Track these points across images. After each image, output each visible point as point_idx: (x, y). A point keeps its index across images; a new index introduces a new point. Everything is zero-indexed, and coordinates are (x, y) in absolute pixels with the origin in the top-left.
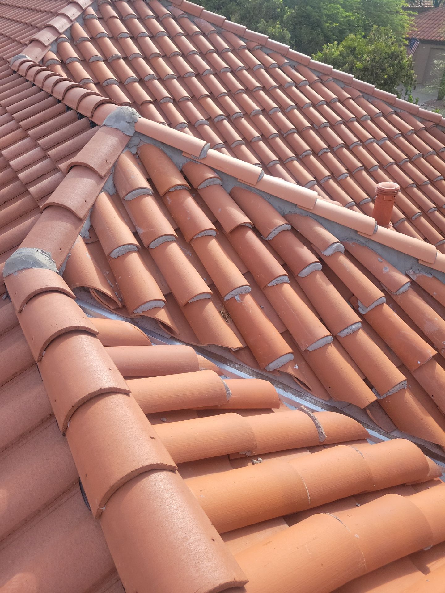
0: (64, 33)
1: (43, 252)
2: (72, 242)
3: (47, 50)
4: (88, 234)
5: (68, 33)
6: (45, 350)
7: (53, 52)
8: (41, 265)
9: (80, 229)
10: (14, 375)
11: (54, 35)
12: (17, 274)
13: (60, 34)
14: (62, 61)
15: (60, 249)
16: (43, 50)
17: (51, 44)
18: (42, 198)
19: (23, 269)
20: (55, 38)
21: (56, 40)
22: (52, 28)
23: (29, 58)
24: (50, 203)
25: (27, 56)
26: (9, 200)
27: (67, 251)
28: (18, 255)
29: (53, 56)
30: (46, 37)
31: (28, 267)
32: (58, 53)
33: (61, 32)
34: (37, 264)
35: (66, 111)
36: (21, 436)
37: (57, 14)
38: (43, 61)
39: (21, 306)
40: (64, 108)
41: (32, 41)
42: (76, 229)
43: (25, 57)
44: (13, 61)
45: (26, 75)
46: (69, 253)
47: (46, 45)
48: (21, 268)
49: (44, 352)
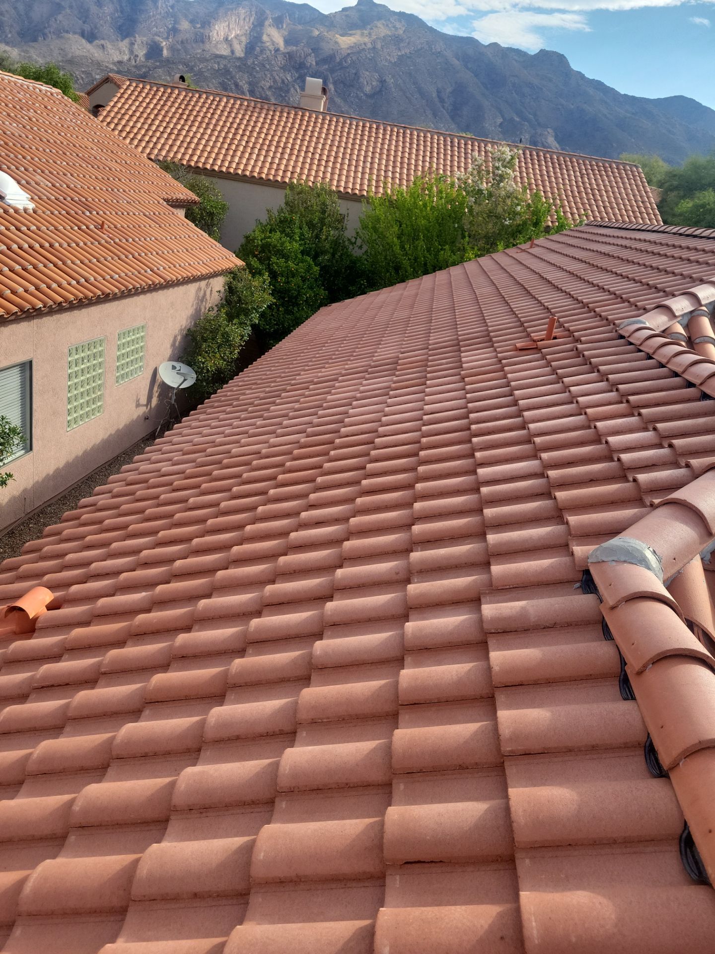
0: (706, 305)
1: (654, 552)
2: (690, 557)
3: (675, 321)
4: (708, 557)
5: (711, 307)
7: (681, 325)
8: (648, 567)
9: (705, 545)
10: (587, 675)
11: (692, 305)
12: (614, 564)
13: (701, 305)
14: (689, 338)
15: (675, 559)
16: (670, 320)
17: (683, 316)
18: (651, 491)
19: (625, 562)
20: (692, 309)
21: (692, 312)
22: (694, 297)
23: (648, 325)
24: (677, 499)
25: (647, 323)
26: (597, 480)
27: (681, 565)
28: (622, 543)
29: (680, 329)
30: (681, 305)
31: (632, 561)
32: (687, 327)
33: (703, 302)
34: (643, 562)
37: (702, 281)
38: (664, 333)
39: (618, 602)
41: (659, 307)
42: (700, 544)
43: (644, 323)
44: (625, 324)
45: (641, 345)
46: (681, 569)
47: (677, 314)
48: (623, 559)
49: (651, 665)
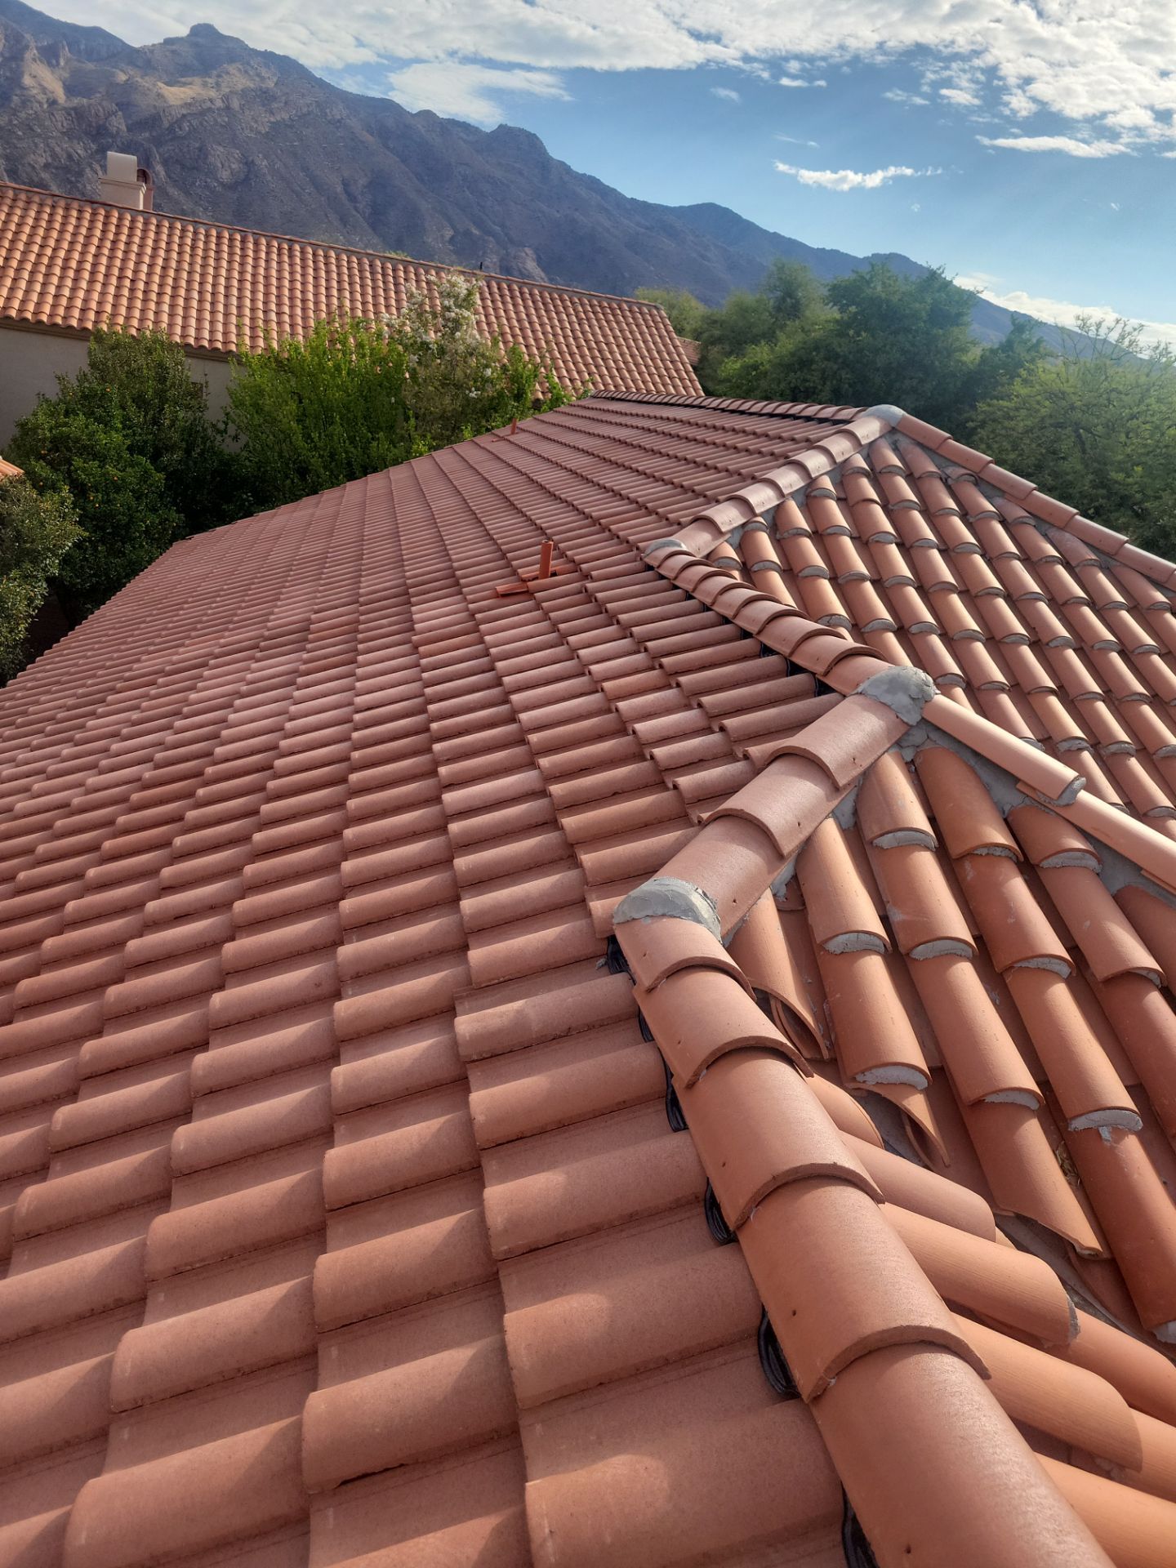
0: (761, 515)
1: (705, 894)
2: (757, 895)
3: (721, 540)
4: (783, 891)
5: (770, 517)
6: (707, 1068)
7: (731, 545)
8: (698, 919)
9: (776, 874)
10: (619, 1103)
11: (743, 514)
12: (649, 921)
13: (755, 515)
14: (744, 564)
15: (735, 901)
16: (715, 538)
17: (732, 531)
18: (699, 800)
19: (664, 915)
20: (744, 521)
21: (743, 525)
22: (745, 503)
23: (684, 548)
24: (731, 810)
25: (683, 545)
26: (624, 792)
27: (745, 908)
28: (658, 888)
29: (730, 552)
30: (728, 516)
31: (674, 913)
32: (740, 548)
33: (758, 511)
34: (690, 912)
35: (759, 656)
36: (631, 1215)
37: (754, 479)
38: (709, 558)
39: (656, 980)
40: (757, 649)
41: (697, 519)
42: (770, 872)
43: (679, 546)
44: (652, 547)
45: (676, 578)
46: (745, 916)
47: (723, 530)
48: (660, 912)
49: (705, 1071)
